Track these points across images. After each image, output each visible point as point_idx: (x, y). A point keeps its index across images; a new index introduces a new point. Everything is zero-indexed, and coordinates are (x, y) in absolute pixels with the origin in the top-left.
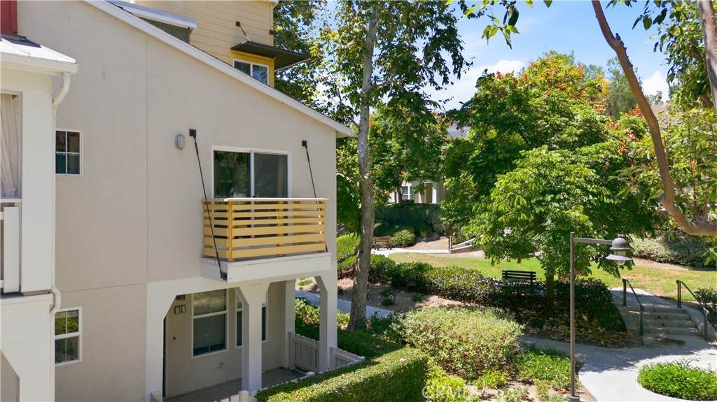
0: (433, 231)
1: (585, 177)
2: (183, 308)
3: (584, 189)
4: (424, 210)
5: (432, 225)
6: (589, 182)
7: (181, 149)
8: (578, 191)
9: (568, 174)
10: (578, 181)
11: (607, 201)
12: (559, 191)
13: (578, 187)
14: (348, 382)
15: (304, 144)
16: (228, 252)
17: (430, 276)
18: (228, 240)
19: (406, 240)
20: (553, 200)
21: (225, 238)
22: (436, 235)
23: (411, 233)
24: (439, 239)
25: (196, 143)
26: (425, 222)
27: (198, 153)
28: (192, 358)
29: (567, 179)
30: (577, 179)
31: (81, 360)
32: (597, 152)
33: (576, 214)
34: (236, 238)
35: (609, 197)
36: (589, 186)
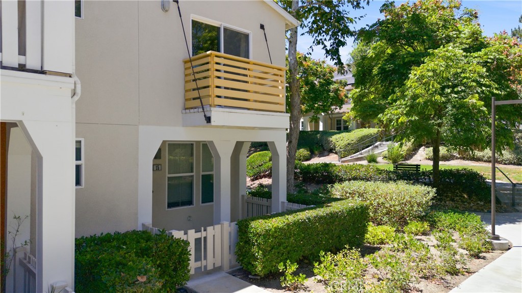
0: (324, 150)
1: (478, 73)
2: (160, 166)
3: (478, 82)
4: (316, 134)
5: (322, 146)
6: (481, 76)
7: (166, 11)
8: (474, 84)
9: (464, 71)
10: (473, 77)
11: (495, 91)
12: (456, 86)
13: (473, 81)
14: (314, 215)
15: (262, 27)
16: (210, 98)
17: (335, 171)
18: (210, 88)
19: (304, 156)
20: (452, 92)
21: (208, 87)
22: (326, 153)
23: (308, 151)
24: (328, 155)
25: (178, 7)
26: (317, 143)
27: (181, 16)
28: (167, 210)
29: (463, 75)
30: (472, 75)
31: (83, 187)
32: (486, 54)
33: (473, 100)
34: (217, 87)
35: (497, 89)
36: (482, 80)
